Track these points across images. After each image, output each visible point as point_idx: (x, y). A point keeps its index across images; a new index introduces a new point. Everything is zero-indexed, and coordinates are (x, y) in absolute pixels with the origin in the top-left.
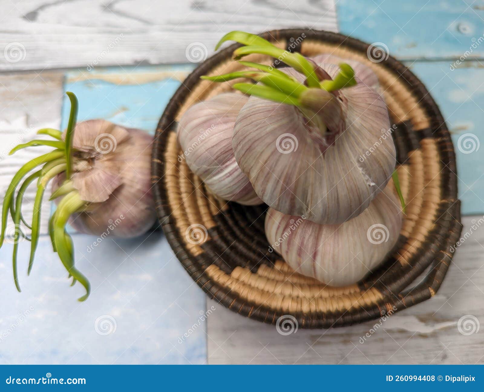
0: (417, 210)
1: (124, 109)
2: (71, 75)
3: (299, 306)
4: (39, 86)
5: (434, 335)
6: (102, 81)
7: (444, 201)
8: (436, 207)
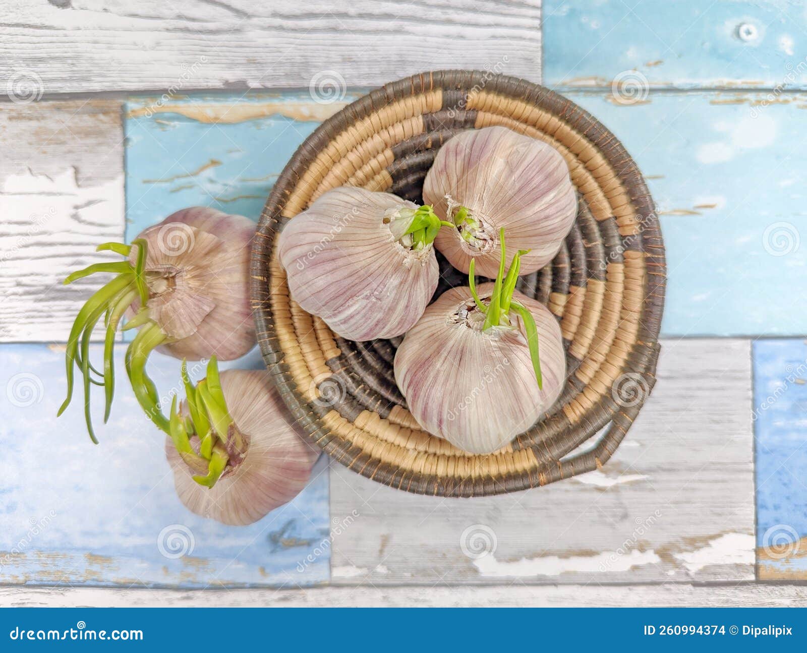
0: (605, 348)
1: (214, 163)
2: (132, 105)
3: (434, 468)
4: (87, 121)
5: (616, 489)
6: (179, 117)
7: (639, 342)
8: (630, 349)
